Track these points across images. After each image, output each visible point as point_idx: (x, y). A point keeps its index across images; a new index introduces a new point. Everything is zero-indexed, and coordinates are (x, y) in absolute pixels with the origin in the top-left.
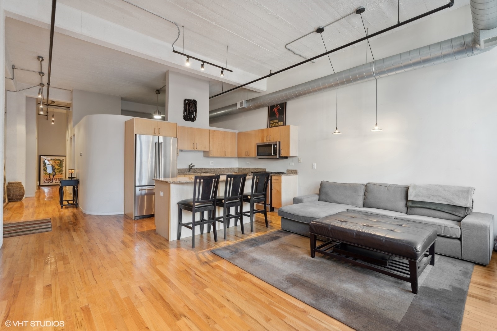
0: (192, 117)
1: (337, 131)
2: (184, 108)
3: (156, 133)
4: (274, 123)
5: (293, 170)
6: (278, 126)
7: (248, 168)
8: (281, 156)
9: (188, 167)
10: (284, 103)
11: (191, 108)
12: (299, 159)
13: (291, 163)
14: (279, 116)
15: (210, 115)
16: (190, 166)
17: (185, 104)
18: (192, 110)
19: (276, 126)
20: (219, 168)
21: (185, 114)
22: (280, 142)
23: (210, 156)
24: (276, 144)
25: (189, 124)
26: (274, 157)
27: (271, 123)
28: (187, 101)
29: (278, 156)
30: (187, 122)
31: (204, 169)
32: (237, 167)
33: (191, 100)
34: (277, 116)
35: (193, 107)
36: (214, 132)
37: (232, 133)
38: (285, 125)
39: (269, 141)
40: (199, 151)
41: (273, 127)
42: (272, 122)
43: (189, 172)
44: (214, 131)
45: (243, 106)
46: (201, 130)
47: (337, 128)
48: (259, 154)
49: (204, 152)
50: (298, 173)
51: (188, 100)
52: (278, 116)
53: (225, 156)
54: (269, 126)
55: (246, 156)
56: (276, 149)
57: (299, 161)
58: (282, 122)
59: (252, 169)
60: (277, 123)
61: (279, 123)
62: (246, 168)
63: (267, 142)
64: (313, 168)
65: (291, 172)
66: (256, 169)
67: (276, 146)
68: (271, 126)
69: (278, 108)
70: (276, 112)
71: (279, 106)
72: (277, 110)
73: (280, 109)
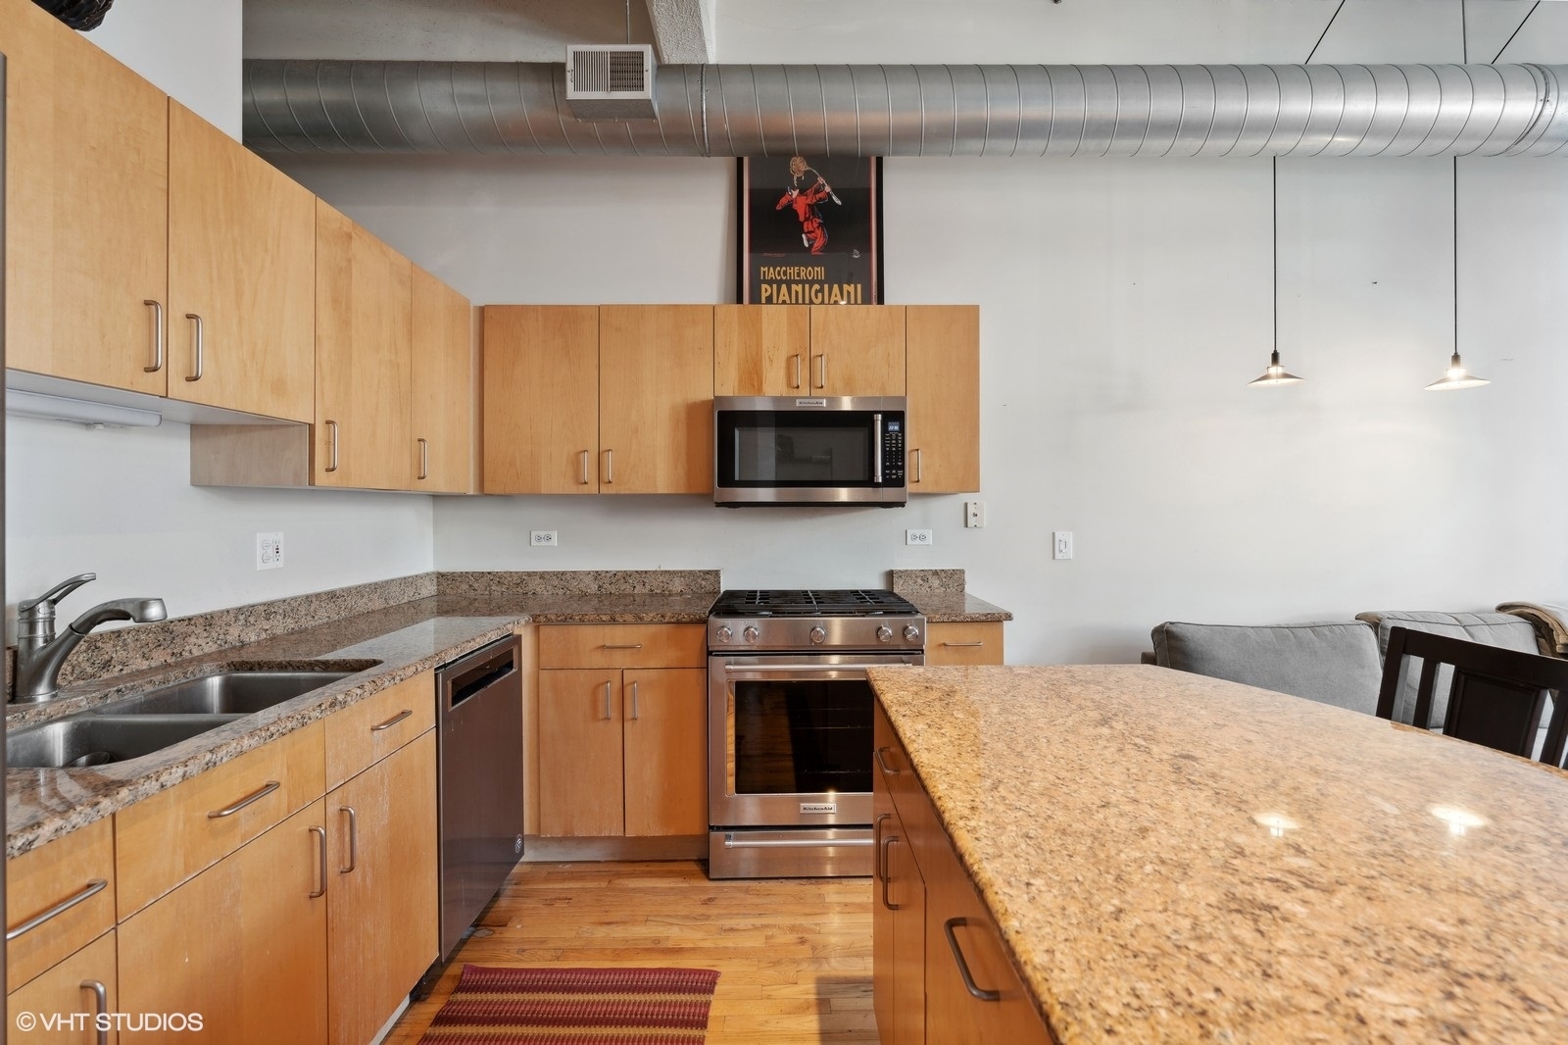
1: (1274, 370)
4: (789, 283)
5: (936, 573)
6: (822, 303)
7: (542, 575)
8: (912, 488)
12: (971, 510)
13: (918, 532)
14: (825, 248)
19: (813, 304)
20: (332, 595)
24: (900, 417)
27: (770, 282)
31: (208, 621)
32: (429, 566)
34: (813, 237)
37: (453, 294)
38: (880, 301)
39: (804, 391)
41: (785, 302)
42: (768, 273)
45: (639, 87)
47: (1275, 357)
48: (735, 478)
50: (966, 588)
52: (818, 244)
53: (421, 486)
54: (749, 289)
55: (584, 490)
56: (897, 447)
57: (972, 521)
58: (859, 286)
59: (588, 580)
60: (817, 287)
61: (836, 286)
62: (529, 574)
63: (795, 393)
64: (1058, 556)
65: (920, 581)
66: (627, 575)
67: (894, 427)
68: (769, 298)
69: (820, 195)
70: (807, 219)
71: (824, 185)
72: (809, 205)
73: (839, 202)
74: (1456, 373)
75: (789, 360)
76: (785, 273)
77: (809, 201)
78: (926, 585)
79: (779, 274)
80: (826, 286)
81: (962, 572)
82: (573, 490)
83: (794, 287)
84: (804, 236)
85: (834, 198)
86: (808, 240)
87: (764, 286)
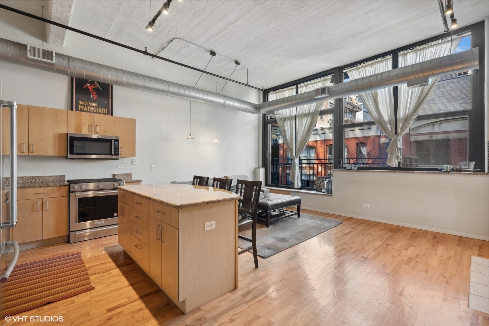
5: (125, 174)
6: (96, 113)
8: (120, 156)
12: (133, 161)
13: (120, 165)
14: (97, 99)
19: (94, 112)
22: (118, 138)
24: (118, 141)
26: (114, 157)
27: (82, 105)
38: (112, 115)
39: (93, 134)
41: (85, 111)
42: (81, 102)
45: (51, 60)
47: (190, 134)
48: (75, 152)
50: (132, 177)
52: (95, 98)
54: (75, 107)
55: (23, 154)
56: (117, 147)
57: (133, 163)
58: (106, 109)
60: (95, 108)
61: (100, 109)
63: (90, 134)
64: (152, 170)
65: (121, 176)
66: (33, 178)
67: (116, 143)
68: (81, 109)
69: (96, 87)
70: (92, 91)
71: (97, 84)
72: (93, 88)
73: (101, 89)
74: (216, 140)
75: (89, 126)
76: (86, 103)
77: (93, 87)
79: (84, 103)
80: (98, 108)
81: (131, 174)
82: (19, 154)
83: (88, 107)
84: (91, 95)
85: (100, 88)
86: (93, 96)
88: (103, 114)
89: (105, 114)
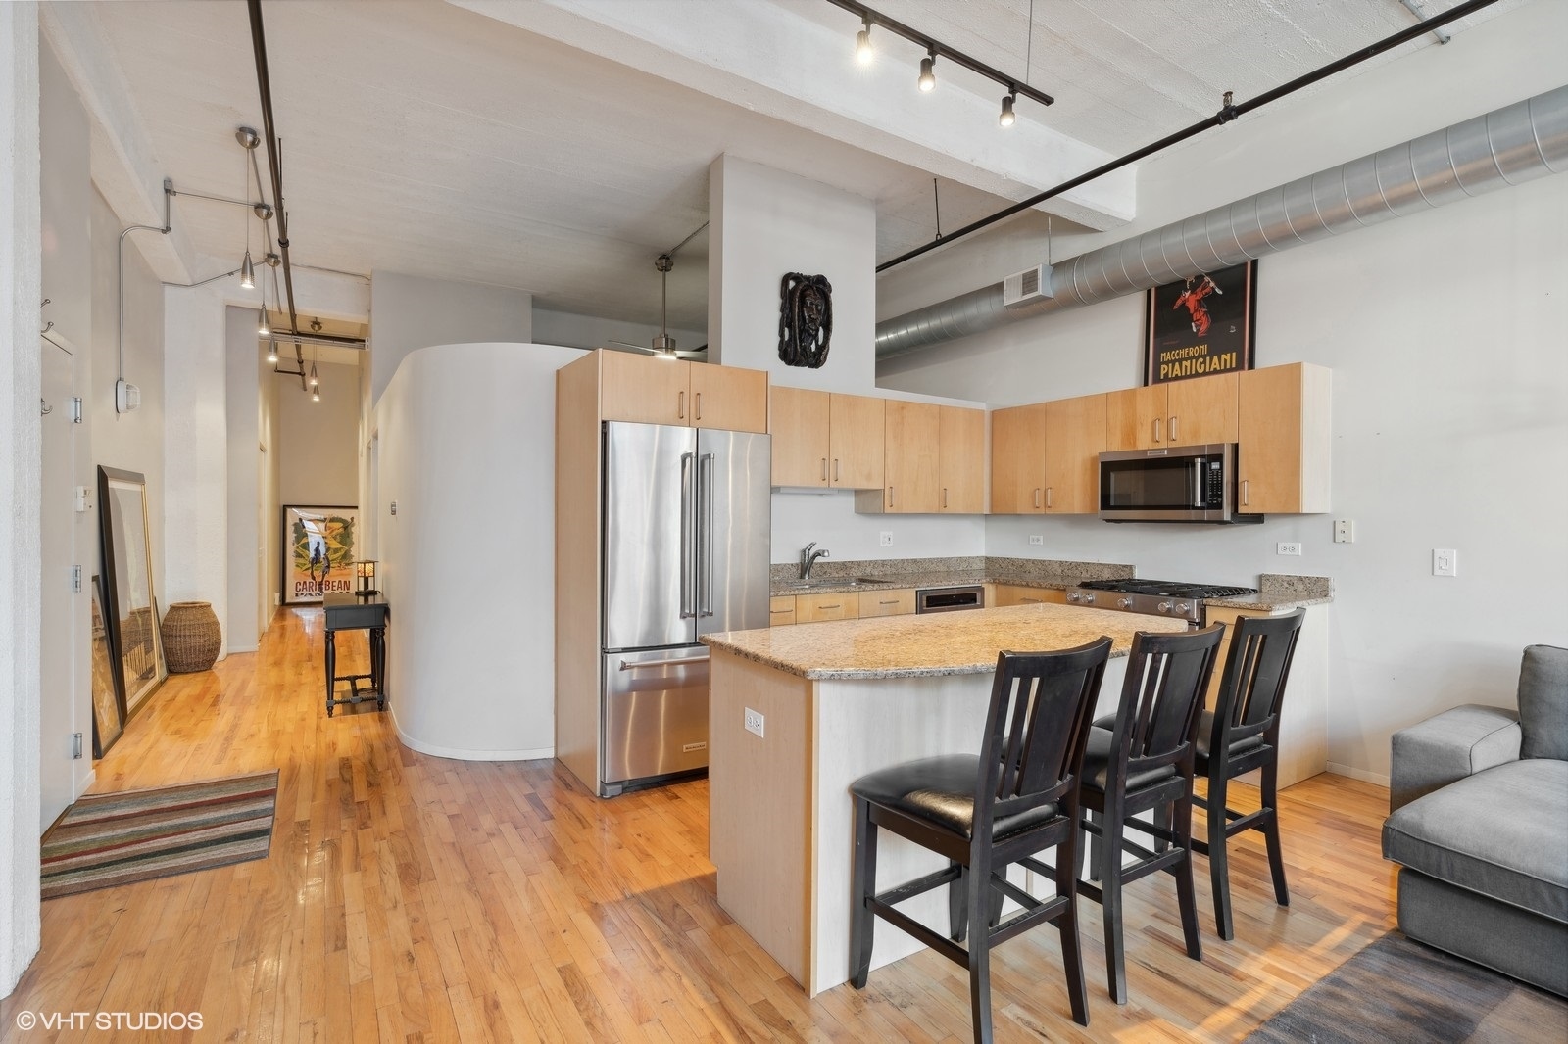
0: (813, 347)
2: (782, 311)
3: (685, 414)
4: (1180, 361)
5: (1300, 579)
6: (1205, 374)
7: (1033, 562)
8: (1242, 510)
9: (795, 559)
10: (1245, 265)
11: (810, 309)
12: (1339, 527)
13: (1288, 545)
14: (1209, 330)
15: (883, 338)
16: (804, 551)
17: (787, 296)
18: (813, 321)
19: (1197, 375)
20: (915, 561)
21: (786, 338)
22: (1236, 447)
23: (888, 510)
24: (1219, 458)
25: (802, 376)
26: (1207, 515)
27: (1167, 363)
28: (792, 284)
29: (1227, 515)
30: (793, 369)
31: (859, 564)
32: (983, 553)
33: (808, 278)
34: (1200, 325)
35: (817, 306)
36: (902, 408)
37: (970, 411)
38: (1251, 366)
39: (1164, 444)
40: (841, 491)
41: (1177, 378)
42: (1166, 356)
43: (802, 576)
44: (903, 406)
45: (1036, 289)
46: (852, 402)
48: (1112, 504)
49: (858, 492)
50: (1332, 594)
51: (797, 278)
52: (1203, 328)
53: (946, 511)
54: (1153, 373)
55: (1037, 512)
56: (1218, 481)
57: (1339, 537)
58: (1234, 354)
59: (1057, 566)
60: (1201, 360)
61: (1216, 358)
62: (1027, 561)
63: (1157, 446)
64: (1437, 572)
66: (1078, 565)
67: (1215, 466)
68: (1167, 375)
69: (1206, 290)
70: (1195, 311)
71: (1209, 282)
72: (1198, 300)
73: (1221, 292)
75: (1154, 423)
76: (1178, 354)
77: (1198, 298)
78: (1292, 588)
79: (1174, 356)
80: (1208, 359)
81: (1327, 580)
82: (1032, 512)
83: (1184, 363)
84: (1193, 324)
85: (1217, 289)
86: (1196, 327)
87: (1163, 366)
88: (1226, 371)
89: (1231, 370)
